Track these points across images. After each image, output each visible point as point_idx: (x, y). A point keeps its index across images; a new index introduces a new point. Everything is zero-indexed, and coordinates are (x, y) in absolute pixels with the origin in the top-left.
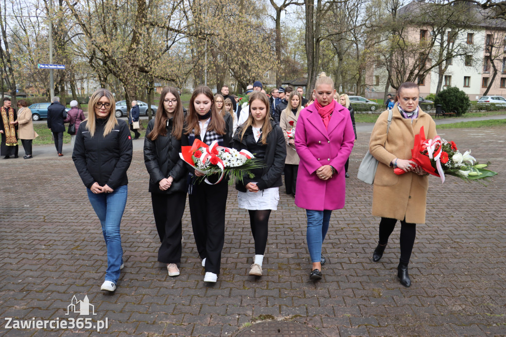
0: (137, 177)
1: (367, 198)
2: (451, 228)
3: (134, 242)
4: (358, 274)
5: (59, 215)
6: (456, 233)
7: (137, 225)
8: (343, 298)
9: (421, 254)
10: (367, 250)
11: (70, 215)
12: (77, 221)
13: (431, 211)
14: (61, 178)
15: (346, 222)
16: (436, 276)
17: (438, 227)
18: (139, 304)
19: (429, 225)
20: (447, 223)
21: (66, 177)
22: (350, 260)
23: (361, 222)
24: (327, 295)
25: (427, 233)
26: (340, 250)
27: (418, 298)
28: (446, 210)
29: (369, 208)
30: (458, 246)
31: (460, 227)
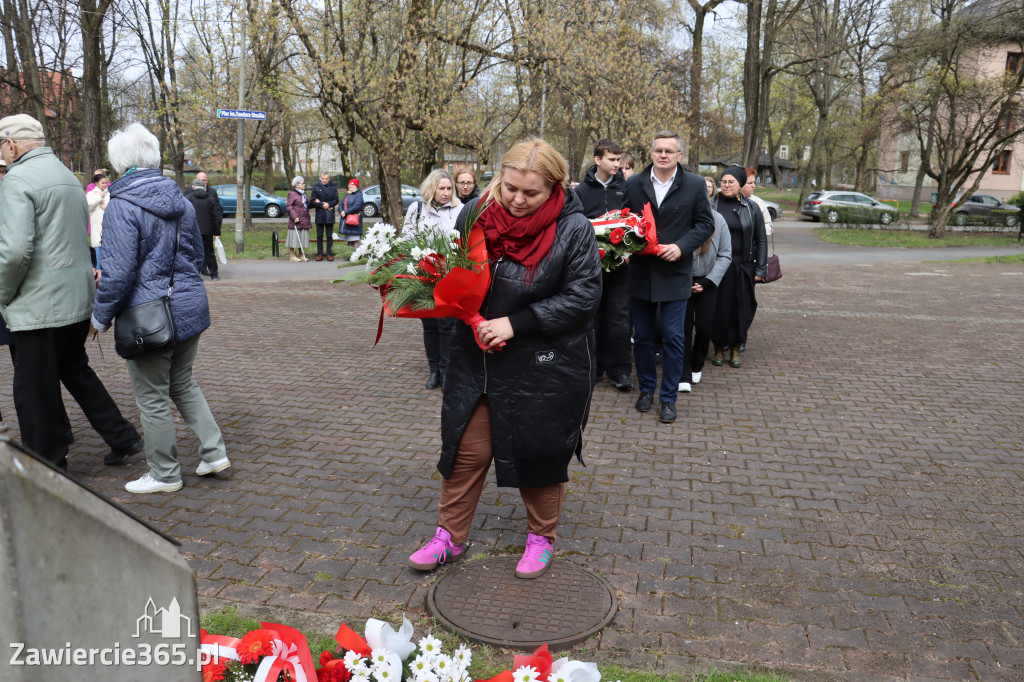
0: (371, 321)
1: (796, 379)
2: (940, 441)
3: (331, 423)
4: (716, 501)
5: (215, 373)
6: (946, 449)
7: (346, 397)
8: (669, 534)
9: (856, 480)
10: (751, 465)
11: (238, 375)
12: (243, 384)
13: (914, 409)
14: (236, 315)
15: (734, 417)
16: (866, 516)
17: (914, 438)
18: (310, 512)
19: (898, 433)
20: (937, 432)
21: (244, 315)
22: (710, 478)
23: (762, 418)
24: (642, 527)
25: (884, 445)
26: (699, 460)
27: (810, 545)
28: (947, 410)
29: (790, 395)
30: (938, 471)
31: (961, 440)
